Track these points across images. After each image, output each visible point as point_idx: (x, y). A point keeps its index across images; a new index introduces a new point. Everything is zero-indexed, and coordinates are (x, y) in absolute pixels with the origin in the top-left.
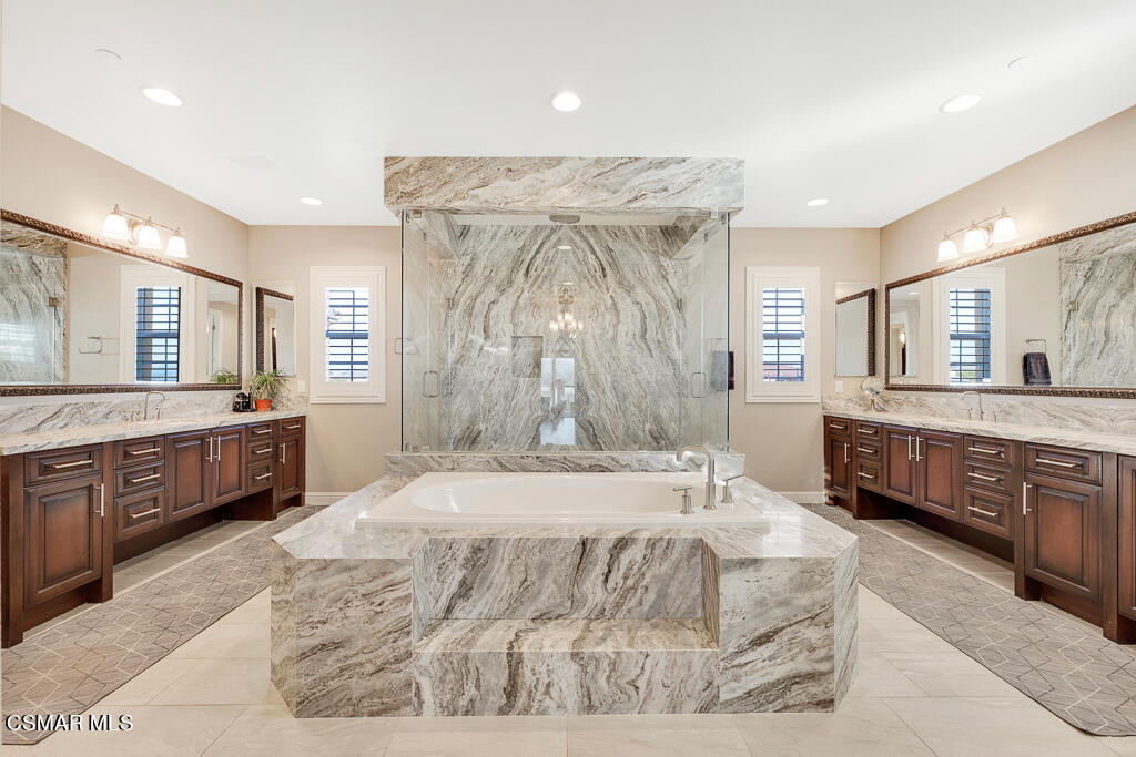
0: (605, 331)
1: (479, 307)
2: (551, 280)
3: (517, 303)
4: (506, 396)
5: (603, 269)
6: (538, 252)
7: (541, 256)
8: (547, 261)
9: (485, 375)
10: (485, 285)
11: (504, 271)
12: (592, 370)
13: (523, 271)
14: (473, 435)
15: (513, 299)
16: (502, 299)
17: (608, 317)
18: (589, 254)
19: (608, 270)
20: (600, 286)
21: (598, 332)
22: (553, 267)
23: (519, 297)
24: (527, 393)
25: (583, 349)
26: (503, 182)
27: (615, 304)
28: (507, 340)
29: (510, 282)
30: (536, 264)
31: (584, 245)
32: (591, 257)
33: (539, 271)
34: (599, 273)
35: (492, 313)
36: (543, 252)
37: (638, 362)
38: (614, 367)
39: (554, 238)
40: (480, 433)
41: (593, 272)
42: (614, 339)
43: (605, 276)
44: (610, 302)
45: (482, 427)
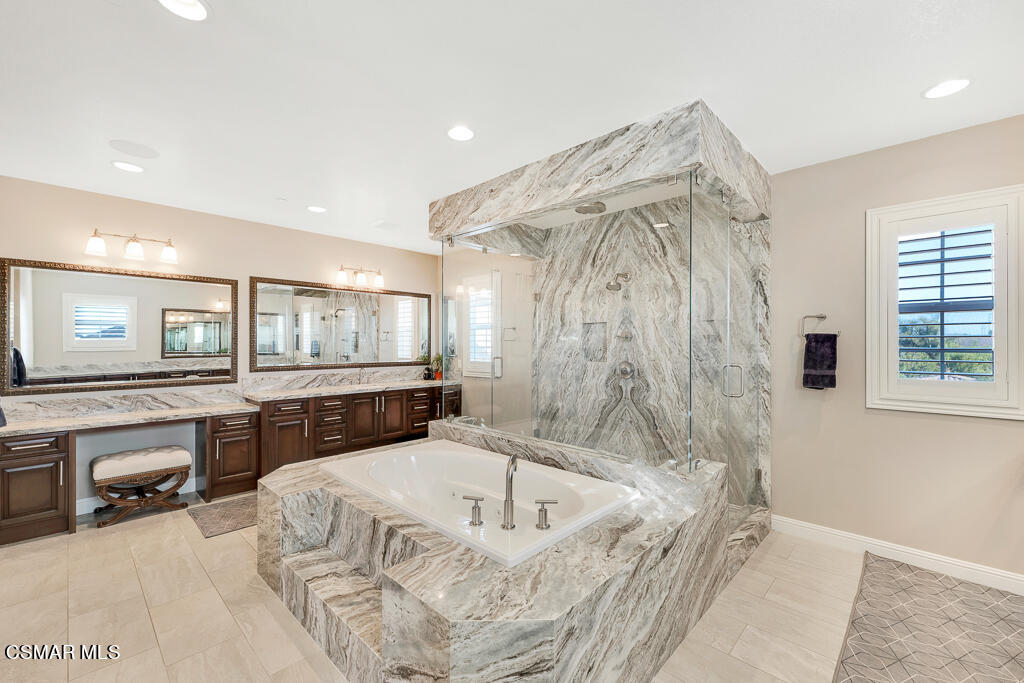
0: (665, 314)
1: (558, 300)
2: (614, 267)
3: (585, 292)
4: (577, 379)
5: (664, 247)
6: (602, 241)
7: (605, 244)
8: (611, 248)
9: (562, 359)
10: (561, 279)
11: (575, 264)
12: (652, 357)
13: (590, 261)
14: (553, 412)
15: (583, 289)
16: (574, 290)
17: (669, 299)
18: (649, 233)
19: (668, 247)
20: (660, 266)
21: (658, 315)
22: (615, 253)
23: (587, 286)
24: (594, 376)
25: (643, 334)
26: (489, 202)
27: (675, 284)
28: (578, 326)
29: (580, 273)
30: (601, 253)
31: (644, 226)
32: (651, 236)
33: (604, 259)
34: (660, 252)
35: (567, 303)
36: (606, 240)
37: (704, 348)
38: (676, 353)
39: (617, 224)
40: (558, 410)
41: (653, 253)
42: (675, 322)
43: (665, 254)
44: (670, 282)
45: (560, 405)
